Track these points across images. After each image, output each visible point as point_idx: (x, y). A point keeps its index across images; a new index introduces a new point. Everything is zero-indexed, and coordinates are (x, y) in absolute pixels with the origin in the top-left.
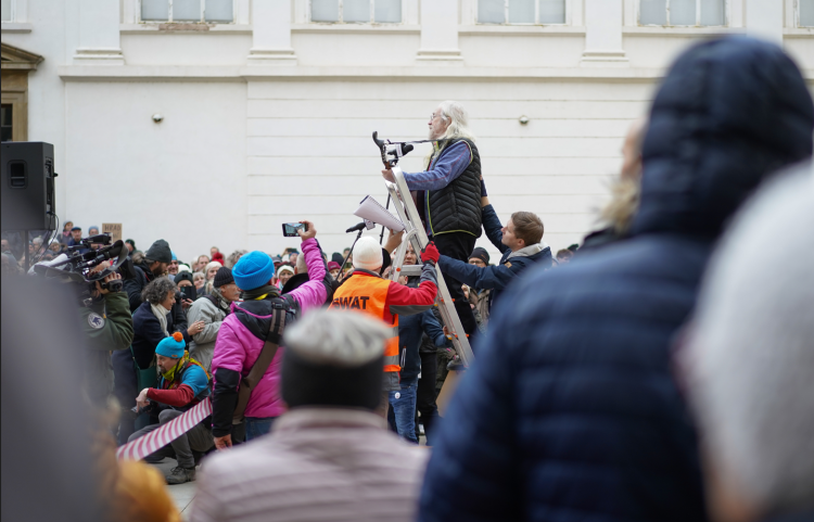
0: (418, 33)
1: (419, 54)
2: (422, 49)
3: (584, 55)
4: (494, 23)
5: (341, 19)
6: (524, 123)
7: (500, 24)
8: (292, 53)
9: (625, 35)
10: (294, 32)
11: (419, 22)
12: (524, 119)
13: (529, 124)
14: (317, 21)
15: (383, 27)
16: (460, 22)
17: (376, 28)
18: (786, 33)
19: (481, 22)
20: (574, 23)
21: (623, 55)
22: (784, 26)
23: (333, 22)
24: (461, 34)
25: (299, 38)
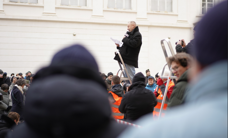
0: (43, 7)
1: (43, 13)
2: (44, 12)
3: (92, 16)
4: (66, 5)
5: (19, 1)
6: (74, 35)
7: (68, 5)
8: (3, 11)
9: (104, 11)
10: (4, 4)
11: (43, 4)
12: (74, 34)
13: (76, 35)
14: (11, 2)
15: (32, 5)
16: (56, 4)
17: (30, 5)
18: (148, 12)
19: (62, 4)
20: (89, 7)
21: (103, 16)
22: (147, 10)
23: (17, 2)
24: (56, 8)
25: (5, 7)
